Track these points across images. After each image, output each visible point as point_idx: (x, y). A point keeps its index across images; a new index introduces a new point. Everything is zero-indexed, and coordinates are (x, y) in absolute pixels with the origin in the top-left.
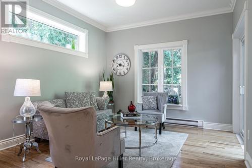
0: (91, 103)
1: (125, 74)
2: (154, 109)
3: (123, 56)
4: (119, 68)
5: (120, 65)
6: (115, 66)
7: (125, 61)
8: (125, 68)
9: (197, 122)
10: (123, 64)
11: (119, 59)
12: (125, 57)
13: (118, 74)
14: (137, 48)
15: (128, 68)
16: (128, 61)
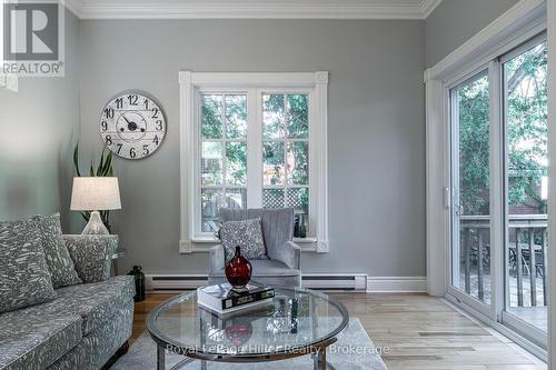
0: (48, 262)
1: (148, 156)
2: (259, 259)
3: (141, 100)
4: (128, 134)
5: (132, 126)
6: (112, 128)
7: (148, 115)
8: (150, 135)
9: (353, 278)
10: (141, 125)
11: (127, 106)
12: (150, 103)
13: (125, 153)
14: (186, 79)
15: (160, 135)
16: (160, 115)
